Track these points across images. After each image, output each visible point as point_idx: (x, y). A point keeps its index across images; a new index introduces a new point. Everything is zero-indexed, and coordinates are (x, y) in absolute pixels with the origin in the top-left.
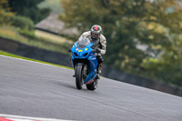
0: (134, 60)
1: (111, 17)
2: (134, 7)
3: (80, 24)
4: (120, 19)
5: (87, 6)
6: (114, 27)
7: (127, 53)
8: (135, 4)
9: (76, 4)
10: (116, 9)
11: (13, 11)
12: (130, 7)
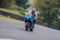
0: (57, 22)
1: (50, 8)
2: (58, 4)
3: (40, 10)
4: (53, 8)
5: (42, 4)
6: (51, 11)
7: (55, 20)
8: (58, 3)
9: (39, 3)
10: (52, 5)
11: (17, 5)
12: (56, 4)
